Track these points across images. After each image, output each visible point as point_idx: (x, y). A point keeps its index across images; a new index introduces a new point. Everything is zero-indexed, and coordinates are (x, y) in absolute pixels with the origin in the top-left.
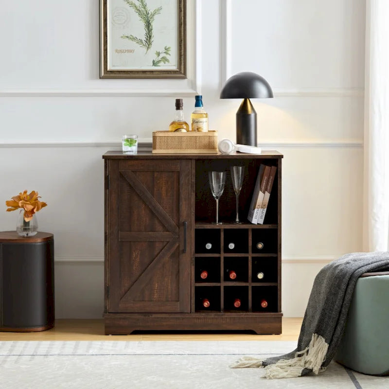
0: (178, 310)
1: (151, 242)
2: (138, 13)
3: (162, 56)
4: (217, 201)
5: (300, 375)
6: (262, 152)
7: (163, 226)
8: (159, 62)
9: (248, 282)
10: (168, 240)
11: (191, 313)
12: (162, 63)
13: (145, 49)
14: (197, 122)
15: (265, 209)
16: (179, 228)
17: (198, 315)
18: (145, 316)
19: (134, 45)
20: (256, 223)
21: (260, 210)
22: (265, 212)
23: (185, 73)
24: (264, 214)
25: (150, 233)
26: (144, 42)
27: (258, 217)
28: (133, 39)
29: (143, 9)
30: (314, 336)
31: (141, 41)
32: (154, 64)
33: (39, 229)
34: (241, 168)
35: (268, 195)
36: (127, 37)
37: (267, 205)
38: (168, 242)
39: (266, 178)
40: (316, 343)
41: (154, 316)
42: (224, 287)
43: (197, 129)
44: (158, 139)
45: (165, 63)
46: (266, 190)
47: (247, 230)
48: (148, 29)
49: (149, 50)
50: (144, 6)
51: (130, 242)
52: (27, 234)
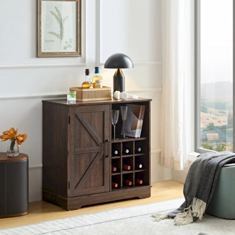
0: (104, 191)
1: (91, 153)
2: (56, 19)
3: (68, 43)
4: (115, 126)
5: (192, 221)
6: (139, 98)
7: (96, 143)
8: (67, 47)
9: (133, 170)
10: (99, 151)
11: (110, 191)
12: (68, 48)
13: (60, 40)
14: (99, 82)
15: (141, 129)
16: (104, 143)
17: (114, 192)
18: (88, 196)
19: (54, 37)
20: (137, 137)
21: (139, 130)
22: (141, 131)
23: (80, 54)
24: (141, 132)
25: (91, 147)
26: (60, 36)
27: (138, 134)
28: (55, 34)
29: (59, 17)
30: (195, 199)
31: (58, 35)
32: (65, 48)
33: (20, 152)
34: (127, 107)
35: (142, 121)
36: (51, 33)
37: (142, 127)
38: (99, 152)
39: (141, 112)
40: (197, 203)
41: (93, 196)
42: (123, 174)
43: (99, 86)
44: (84, 93)
45: (70, 48)
46: (141, 118)
47: (132, 141)
48: (61, 28)
49: (62, 40)
50: (60, 15)
51: (80, 154)
52: (13, 155)
